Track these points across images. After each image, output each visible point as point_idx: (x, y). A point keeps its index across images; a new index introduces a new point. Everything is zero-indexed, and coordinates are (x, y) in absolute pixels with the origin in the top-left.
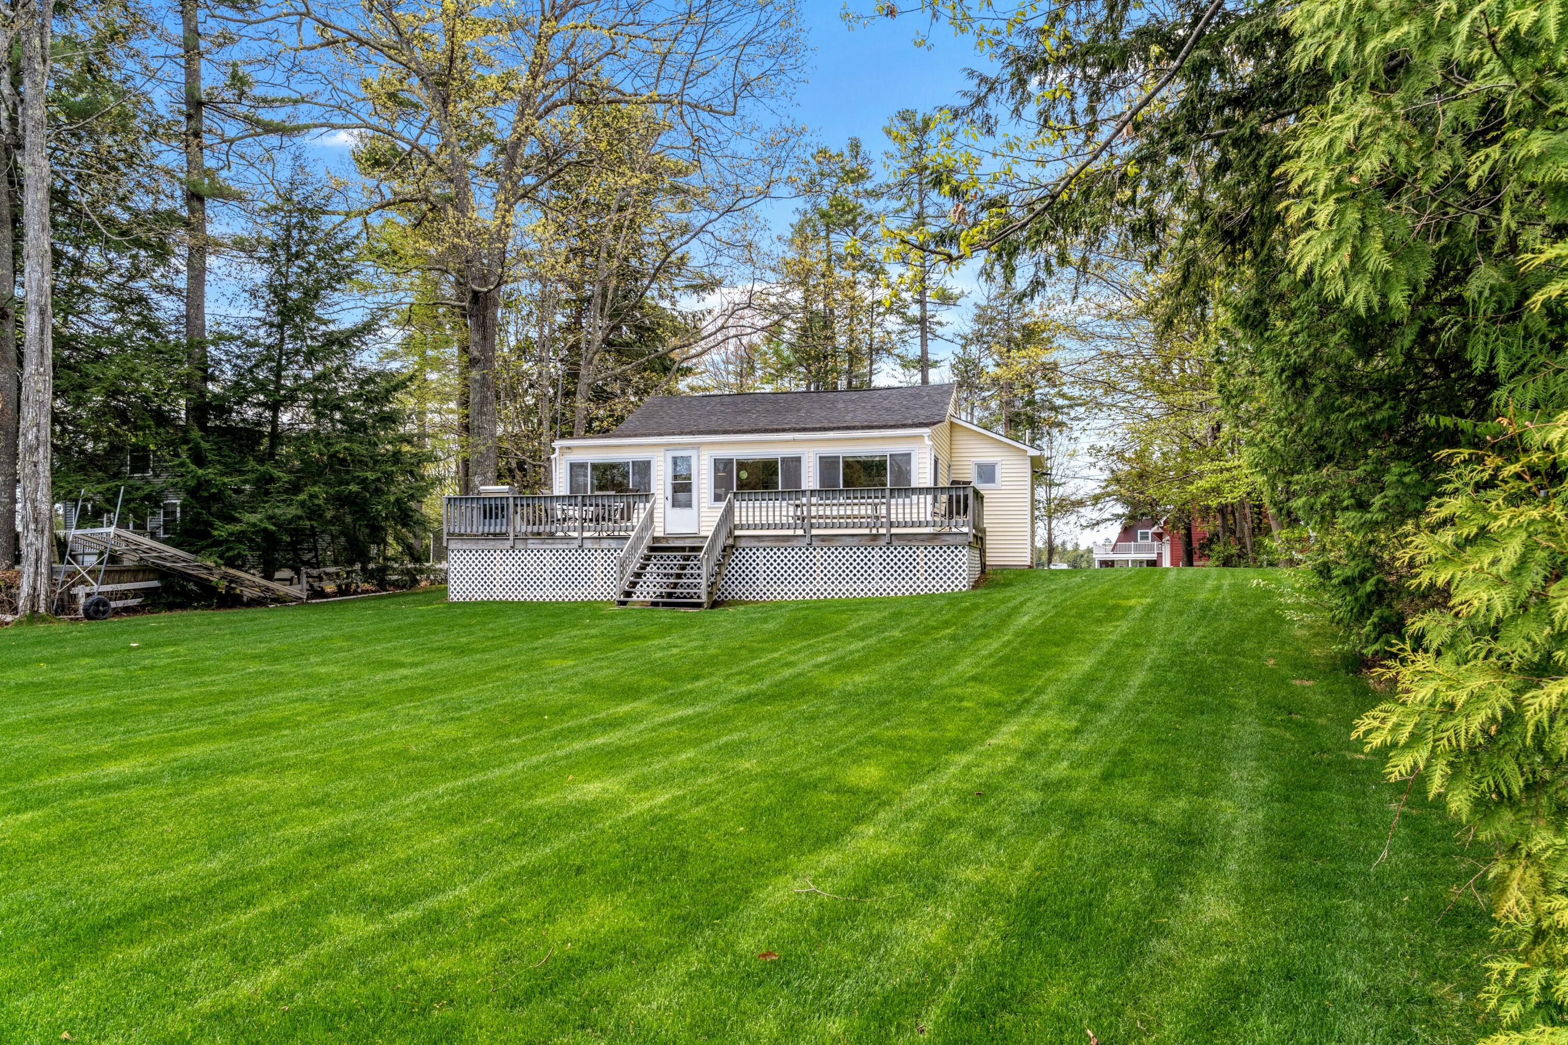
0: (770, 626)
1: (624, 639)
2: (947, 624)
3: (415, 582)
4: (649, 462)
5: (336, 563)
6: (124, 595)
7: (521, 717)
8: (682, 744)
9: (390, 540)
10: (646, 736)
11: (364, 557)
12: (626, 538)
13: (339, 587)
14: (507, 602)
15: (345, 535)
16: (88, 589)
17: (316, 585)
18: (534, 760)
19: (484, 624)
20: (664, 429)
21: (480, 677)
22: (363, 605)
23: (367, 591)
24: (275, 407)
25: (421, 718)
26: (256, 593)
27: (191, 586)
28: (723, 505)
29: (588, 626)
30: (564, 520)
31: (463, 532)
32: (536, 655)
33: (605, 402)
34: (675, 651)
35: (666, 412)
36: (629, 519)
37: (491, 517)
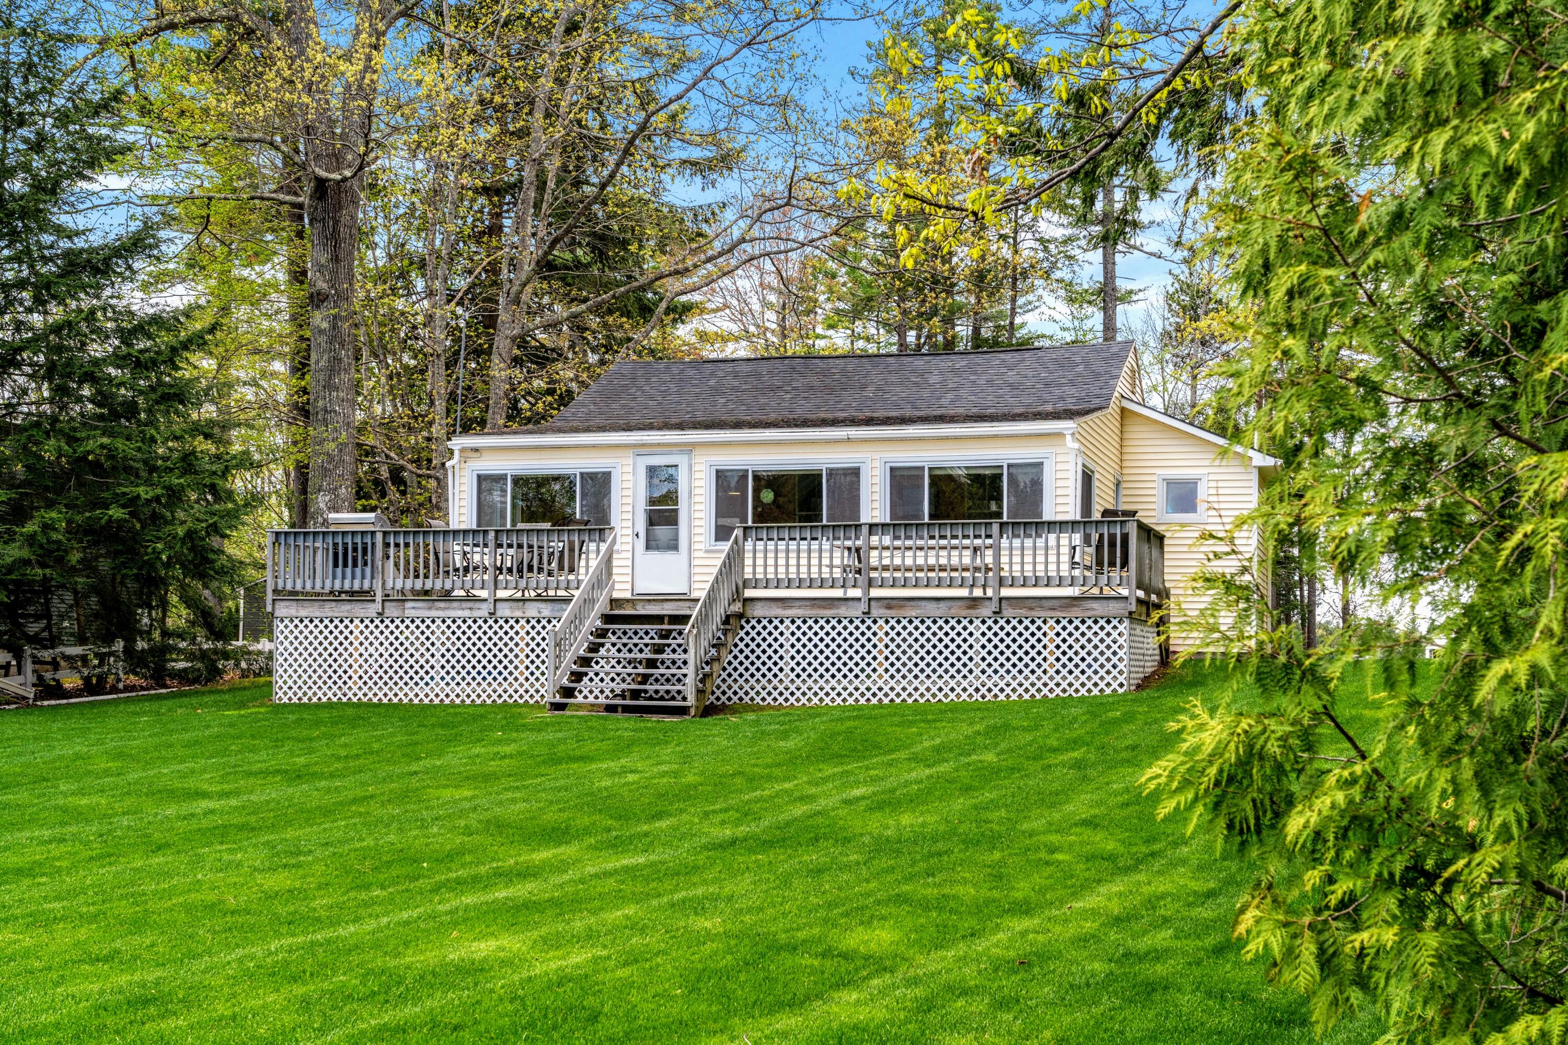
0: (790, 744)
1: (554, 760)
2: (1075, 743)
3: (215, 673)
4: (608, 474)
5: (82, 640)
7: (389, 864)
8: (620, 899)
9: (174, 599)
10: (570, 889)
11: (129, 630)
12: (567, 601)
13: (87, 680)
14: (370, 704)
15: (98, 593)
17: (48, 676)
18: (405, 915)
19: (332, 737)
20: (635, 419)
21: (327, 812)
22: (132, 708)
23: (133, 688)
25: (239, 865)
28: (726, 546)
29: (499, 742)
30: (466, 570)
31: (299, 587)
32: (414, 782)
33: (542, 366)
34: (631, 778)
35: (640, 388)
36: (571, 570)
37: (345, 565)
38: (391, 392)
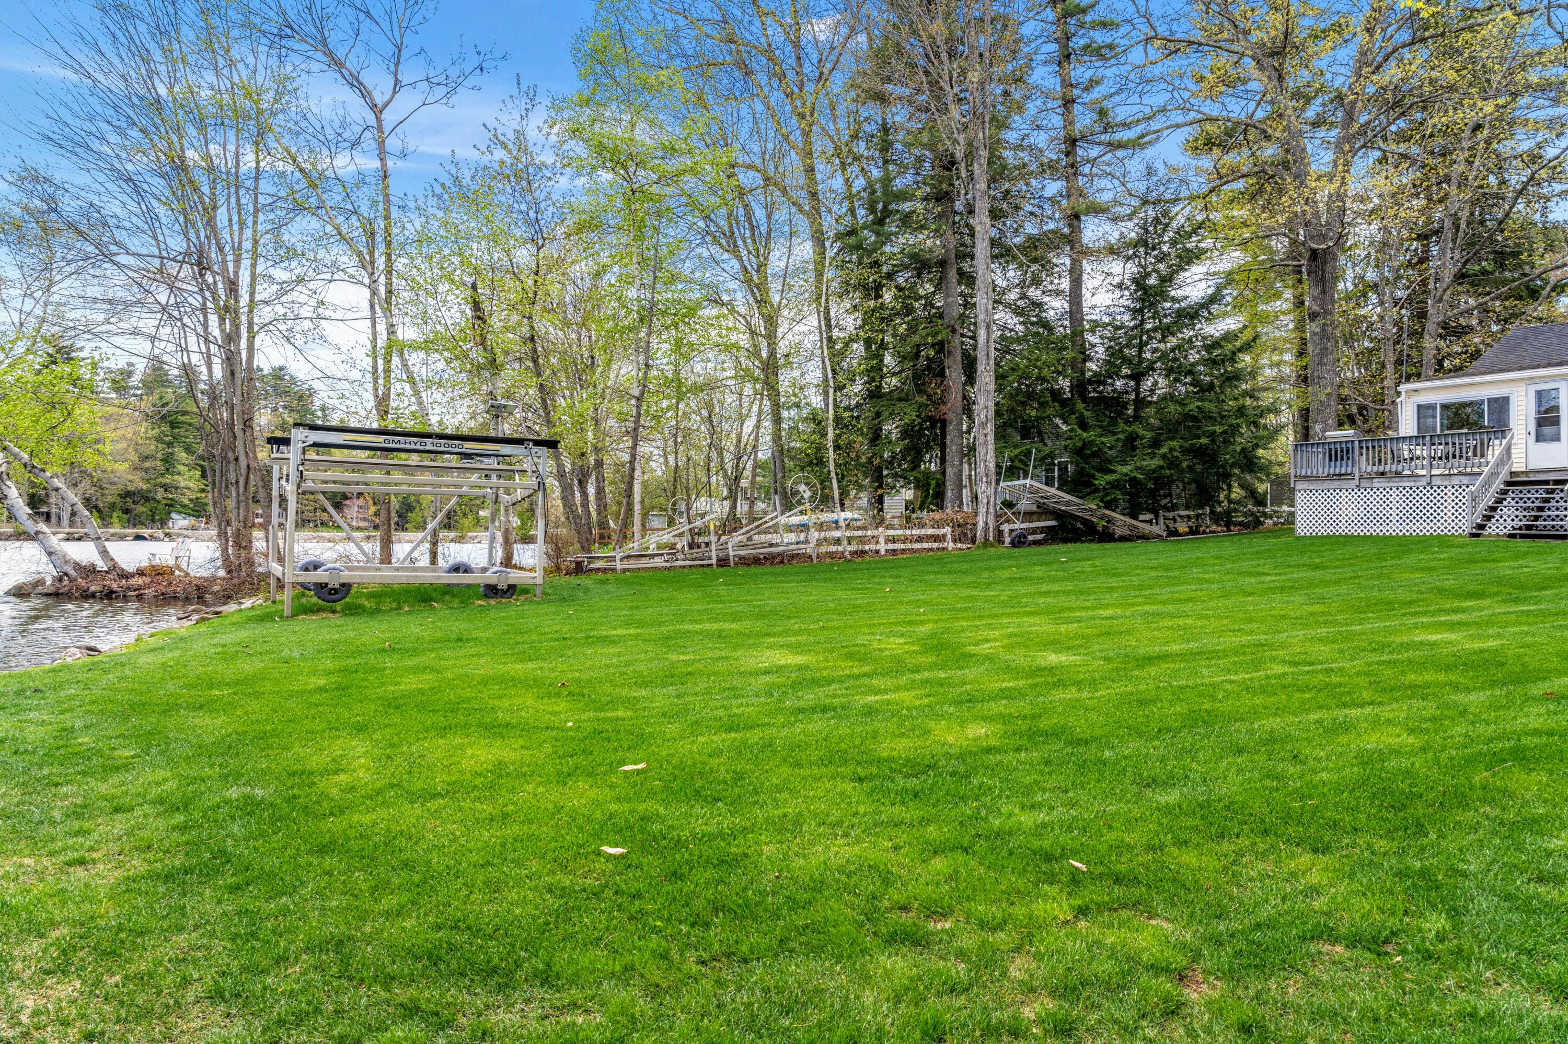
3: (1258, 523)
4: (1508, 398)
5: (1188, 507)
6: (1034, 531)
9: (1235, 484)
10: (1486, 617)
11: (1212, 501)
12: (1480, 474)
13: (1190, 528)
14: (1352, 536)
15: (1196, 482)
16: (1012, 526)
17: (1171, 525)
18: (1387, 624)
19: (1333, 550)
20: (1527, 363)
21: (1336, 582)
22: (1219, 539)
23: (1214, 532)
24: (1137, 377)
25: (1293, 601)
26: (1126, 532)
27: (1079, 525)
29: (1437, 552)
30: (1412, 459)
31: (1309, 473)
32: (1385, 571)
33: (1459, 337)
34: (1525, 570)
35: (1530, 344)
36: (1482, 456)
37: (1336, 460)
38: (1358, 363)
